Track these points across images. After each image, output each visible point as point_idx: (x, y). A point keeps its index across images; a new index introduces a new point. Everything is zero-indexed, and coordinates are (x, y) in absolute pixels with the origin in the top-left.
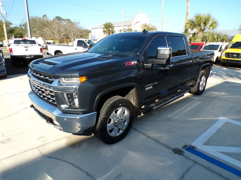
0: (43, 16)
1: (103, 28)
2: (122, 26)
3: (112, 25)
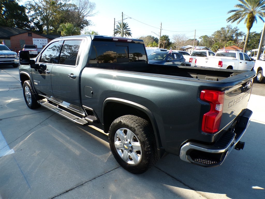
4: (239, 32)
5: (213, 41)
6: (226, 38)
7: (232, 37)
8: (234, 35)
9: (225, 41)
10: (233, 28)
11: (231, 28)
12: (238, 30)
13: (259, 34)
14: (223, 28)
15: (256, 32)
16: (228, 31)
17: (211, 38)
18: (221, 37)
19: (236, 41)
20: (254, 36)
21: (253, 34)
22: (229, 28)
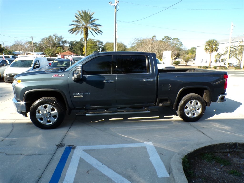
0: (153, 37)
1: (205, 46)
2: (230, 43)
3: (216, 42)
4: (64, 40)
5: (43, 47)
6: (54, 44)
7: (59, 44)
8: (61, 43)
9: (55, 47)
10: (59, 36)
11: (57, 37)
12: (63, 38)
13: (78, 42)
14: (50, 36)
15: (76, 41)
16: (55, 39)
17: (40, 44)
18: (50, 44)
19: (63, 47)
20: (75, 44)
21: (75, 42)
22: (56, 36)
